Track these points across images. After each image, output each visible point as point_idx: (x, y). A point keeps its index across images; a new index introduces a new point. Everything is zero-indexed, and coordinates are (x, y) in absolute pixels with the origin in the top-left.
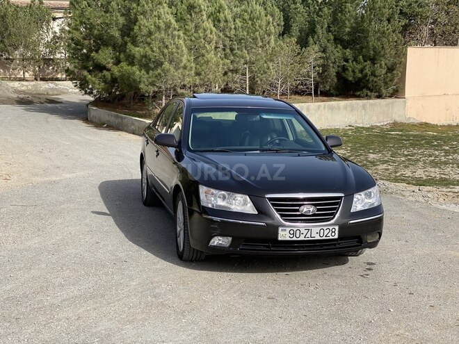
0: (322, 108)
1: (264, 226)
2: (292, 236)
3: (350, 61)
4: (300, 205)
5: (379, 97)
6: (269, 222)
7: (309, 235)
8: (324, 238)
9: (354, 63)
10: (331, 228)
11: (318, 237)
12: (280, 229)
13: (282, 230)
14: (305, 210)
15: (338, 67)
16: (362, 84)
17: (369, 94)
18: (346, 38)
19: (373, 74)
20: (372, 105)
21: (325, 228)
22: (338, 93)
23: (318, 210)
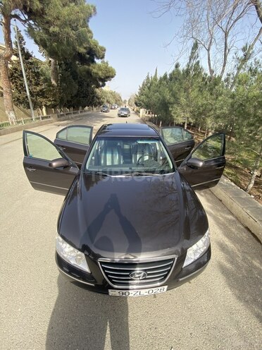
2: (121, 295)
13: (112, 291)
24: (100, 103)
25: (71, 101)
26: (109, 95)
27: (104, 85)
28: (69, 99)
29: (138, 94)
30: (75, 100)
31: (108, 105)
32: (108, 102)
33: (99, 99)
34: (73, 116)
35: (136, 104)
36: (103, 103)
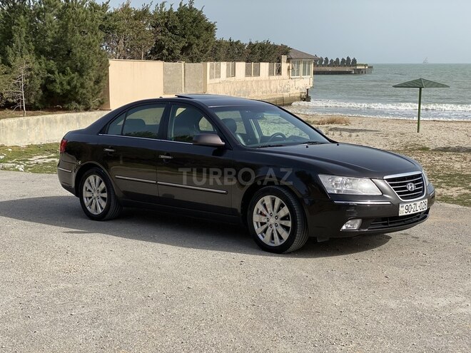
0: (40, 122)
1: (390, 204)
2: (407, 211)
3: (56, 73)
5: (87, 109)
7: (415, 209)
8: (422, 210)
9: (61, 74)
10: (425, 201)
11: (419, 211)
12: (401, 206)
14: (410, 187)
15: (42, 78)
16: (69, 96)
17: (78, 106)
18: (48, 49)
19: (82, 86)
20: (84, 117)
21: (422, 201)
22: (43, 106)
23: (416, 186)
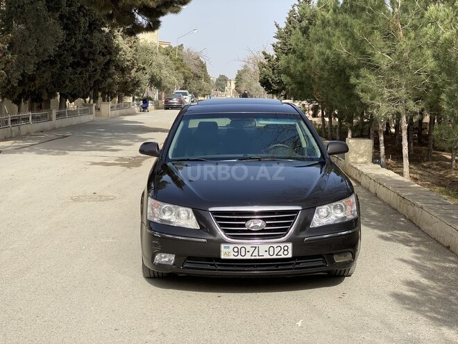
1: (205, 242)
2: (236, 254)
4: (247, 220)
6: (211, 237)
7: (256, 253)
8: (275, 257)
10: (282, 245)
11: (267, 256)
12: (223, 246)
13: (225, 247)
14: (252, 225)
21: (275, 246)
23: (268, 225)
24: (129, 88)
25: (32, 78)
26: (161, 59)
27: (154, 26)
28: (30, 70)
29: (271, 52)
30: (47, 75)
31: (155, 94)
32: (156, 82)
33: (123, 70)
34: (33, 126)
35: (265, 83)
36: (137, 84)
